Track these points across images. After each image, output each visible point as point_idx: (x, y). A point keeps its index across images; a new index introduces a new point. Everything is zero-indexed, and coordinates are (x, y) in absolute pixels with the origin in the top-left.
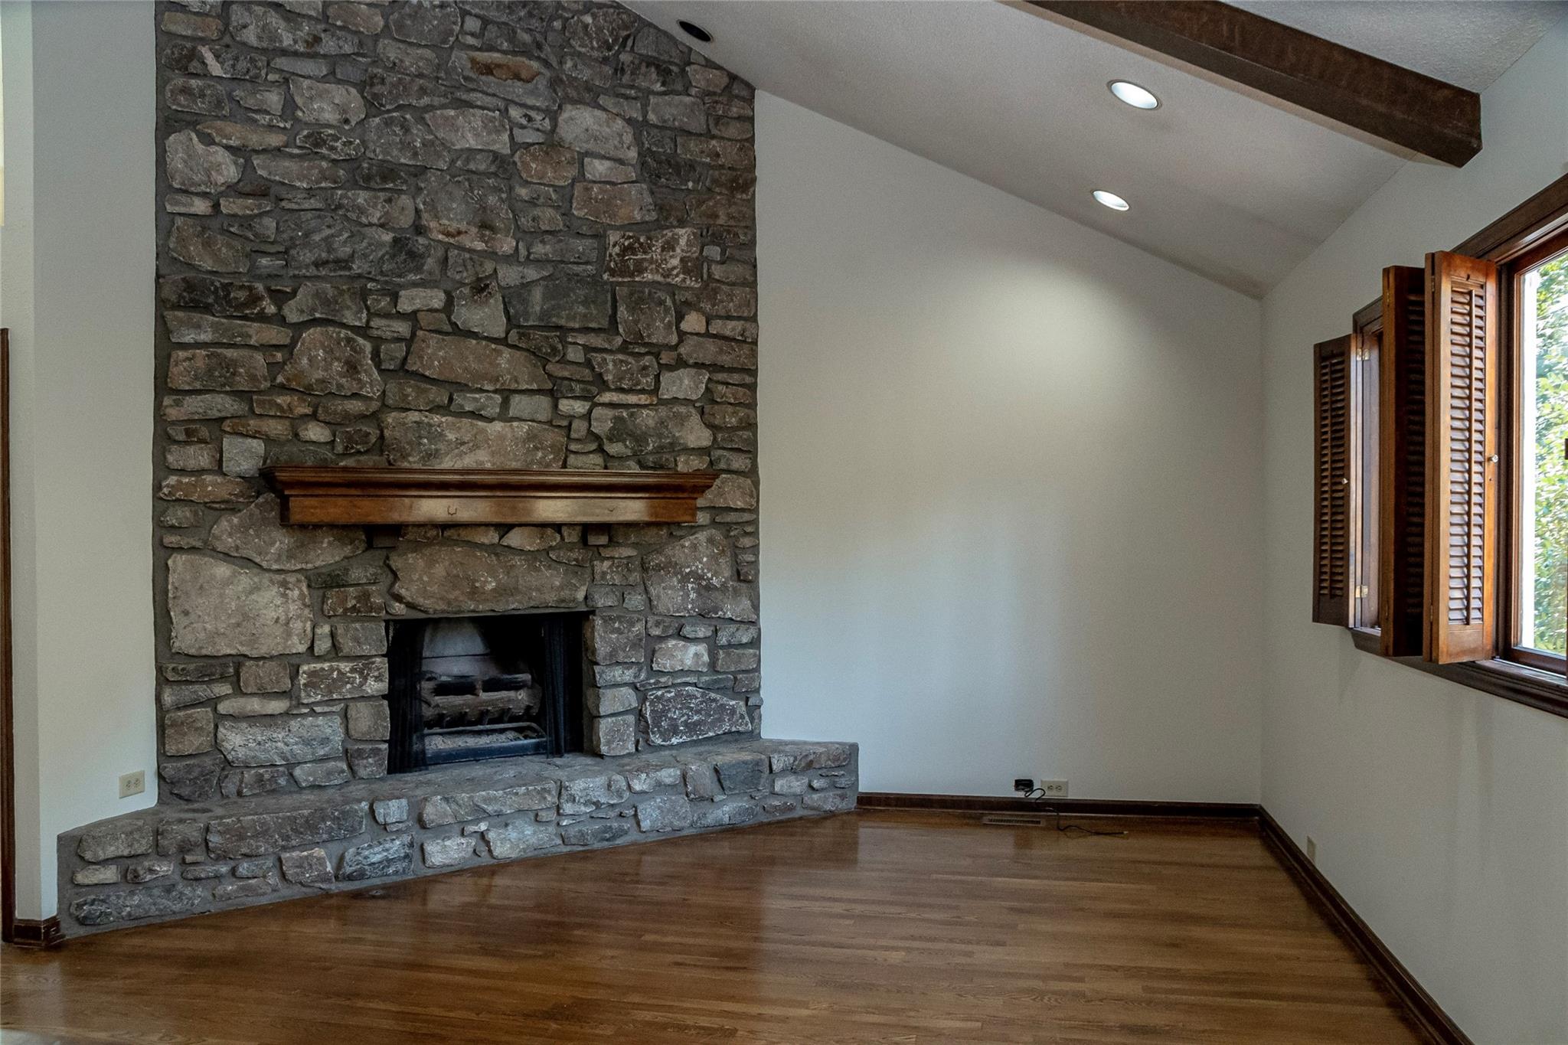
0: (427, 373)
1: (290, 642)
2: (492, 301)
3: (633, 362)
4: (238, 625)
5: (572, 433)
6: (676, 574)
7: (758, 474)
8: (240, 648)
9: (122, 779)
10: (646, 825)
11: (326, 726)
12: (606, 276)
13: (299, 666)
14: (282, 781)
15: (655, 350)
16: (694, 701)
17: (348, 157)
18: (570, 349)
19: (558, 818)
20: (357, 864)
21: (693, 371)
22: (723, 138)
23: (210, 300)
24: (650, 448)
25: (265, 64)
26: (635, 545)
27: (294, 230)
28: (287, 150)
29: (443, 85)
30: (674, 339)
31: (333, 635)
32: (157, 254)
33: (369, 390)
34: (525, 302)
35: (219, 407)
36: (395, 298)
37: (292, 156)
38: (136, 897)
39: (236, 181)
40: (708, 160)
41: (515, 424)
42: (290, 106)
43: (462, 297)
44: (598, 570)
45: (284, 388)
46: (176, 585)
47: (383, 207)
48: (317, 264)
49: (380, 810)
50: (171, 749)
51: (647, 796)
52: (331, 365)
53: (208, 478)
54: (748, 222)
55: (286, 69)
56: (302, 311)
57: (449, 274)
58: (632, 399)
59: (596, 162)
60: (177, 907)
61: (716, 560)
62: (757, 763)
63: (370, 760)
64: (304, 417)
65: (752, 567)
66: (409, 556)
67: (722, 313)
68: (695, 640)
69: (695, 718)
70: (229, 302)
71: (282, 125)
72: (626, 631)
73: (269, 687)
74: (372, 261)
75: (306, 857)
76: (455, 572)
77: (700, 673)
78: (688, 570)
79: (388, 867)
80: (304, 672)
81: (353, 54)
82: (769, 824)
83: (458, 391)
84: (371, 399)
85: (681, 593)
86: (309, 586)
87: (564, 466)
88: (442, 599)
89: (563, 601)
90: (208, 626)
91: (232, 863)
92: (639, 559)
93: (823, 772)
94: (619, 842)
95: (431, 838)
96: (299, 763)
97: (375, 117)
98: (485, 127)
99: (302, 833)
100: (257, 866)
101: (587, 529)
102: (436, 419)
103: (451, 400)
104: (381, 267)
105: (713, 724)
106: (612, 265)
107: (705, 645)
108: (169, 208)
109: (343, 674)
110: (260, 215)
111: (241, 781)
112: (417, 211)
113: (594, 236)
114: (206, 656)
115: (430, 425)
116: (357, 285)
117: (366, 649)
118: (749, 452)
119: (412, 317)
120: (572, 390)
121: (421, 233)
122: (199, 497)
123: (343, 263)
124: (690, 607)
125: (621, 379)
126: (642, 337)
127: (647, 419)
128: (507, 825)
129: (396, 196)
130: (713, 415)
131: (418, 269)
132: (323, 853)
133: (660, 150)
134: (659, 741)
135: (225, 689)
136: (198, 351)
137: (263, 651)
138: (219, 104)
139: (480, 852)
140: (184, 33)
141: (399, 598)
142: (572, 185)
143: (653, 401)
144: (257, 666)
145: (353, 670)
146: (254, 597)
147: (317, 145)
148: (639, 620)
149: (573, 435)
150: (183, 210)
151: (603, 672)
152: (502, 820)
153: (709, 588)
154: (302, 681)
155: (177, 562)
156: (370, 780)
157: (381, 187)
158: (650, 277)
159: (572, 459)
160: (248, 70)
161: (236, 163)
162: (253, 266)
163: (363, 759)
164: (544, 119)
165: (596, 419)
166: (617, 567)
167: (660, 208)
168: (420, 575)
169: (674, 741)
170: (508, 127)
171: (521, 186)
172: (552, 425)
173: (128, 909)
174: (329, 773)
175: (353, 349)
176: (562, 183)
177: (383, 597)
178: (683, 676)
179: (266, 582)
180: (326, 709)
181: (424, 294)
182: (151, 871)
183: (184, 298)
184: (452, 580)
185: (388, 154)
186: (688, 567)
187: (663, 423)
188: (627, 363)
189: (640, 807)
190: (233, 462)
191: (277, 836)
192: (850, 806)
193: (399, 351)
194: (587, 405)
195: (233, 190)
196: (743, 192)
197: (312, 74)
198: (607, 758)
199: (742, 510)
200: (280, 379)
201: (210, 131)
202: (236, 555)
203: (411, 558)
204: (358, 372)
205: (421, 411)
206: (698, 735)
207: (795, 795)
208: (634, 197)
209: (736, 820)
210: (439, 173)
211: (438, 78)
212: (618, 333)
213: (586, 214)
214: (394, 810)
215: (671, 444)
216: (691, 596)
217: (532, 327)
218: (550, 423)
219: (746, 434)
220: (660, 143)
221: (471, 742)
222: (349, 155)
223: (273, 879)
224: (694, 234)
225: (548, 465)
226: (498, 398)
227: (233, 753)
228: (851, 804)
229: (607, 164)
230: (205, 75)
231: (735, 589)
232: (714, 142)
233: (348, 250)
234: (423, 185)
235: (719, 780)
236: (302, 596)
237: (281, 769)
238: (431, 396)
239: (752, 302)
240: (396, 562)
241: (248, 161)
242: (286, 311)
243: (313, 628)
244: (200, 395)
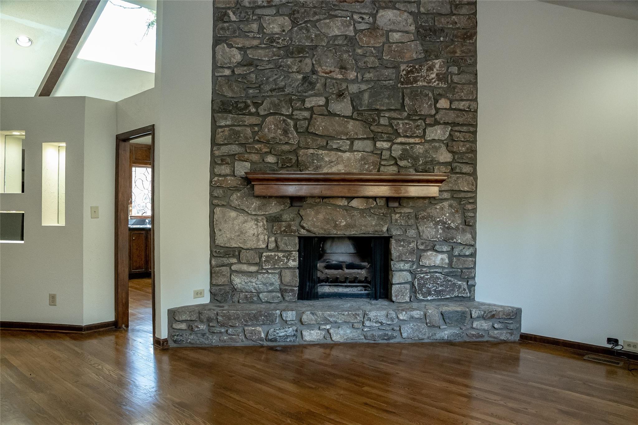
0: (317, 133)
1: (259, 244)
2: (345, 100)
3: (412, 123)
4: (239, 236)
5: (382, 156)
6: (432, 221)
7: (477, 175)
8: (240, 245)
9: (194, 291)
10: (405, 335)
11: (272, 278)
12: (399, 85)
13: (262, 253)
14: (255, 299)
15: (424, 117)
16: (439, 280)
17: (284, 46)
18: (381, 119)
19: (363, 327)
20: (274, 336)
21: (442, 126)
22: (459, 15)
23: (231, 108)
24: (421, 162)
25: (252, 12)
26: (412, 207)
27: (262, 77)
28: (260, 46)
29: (324, 10)
30: (433, 112)
31: (276, 241)
32: (212, 92)
33: (292, 141)
34: (361, 99)
35: (233, 150)
36: (303, 102)
37: (262, 48)
38: (192, 336)
39: (240, 61)
40: (451, 26)
41: (356, 153)
42: (261, 28)
43: (332, 99)
44: (393, 218)
45: (259, 142)
46: (217, 219)
47: (298, 64)
48: (271, 90)
49: (284, 315)
50: (214, 282)
51: (406, 322)
52: (277, 131)
53: (229, 178)
54: (474, 54)
55: (260, 14)
56: (265, 110)
57: (327, 90)
58: (412, 140)
59: (394, 34)
60: (207, 342)
61: (454, 216)
62: (464, 313)
63: (290, 294)
64: (266, 152)
65: (473, 218)
66: (308, 210)
67: (458, 98)
68: (442, 252)
69: (440, 288)
70: (238, 109)
71: (258, 36)
72: (407, 246)
73: (251, 261)
74: (293, 87)
75: (254, 330)
76: (328, 217)
77: (443, 268)
78: (438, 219)
79: (287, 338)
80: (264, 256)
81: (286, 3)
82: (469, 342)
83: (330, 140)
84: (293, 144)
85: (435, 230)
86: (267, 221)
87: (379, 171)
88: (322, 228)
89: (376, 231)
90: (228, 236)
91: (227, 329)
92: (414, 214)
93: (501, 320)
94: (392, 341)
95: (305, 329)
96: (262, 292)
97: (295, 27)
98: (342, 25)
99: (252, 320)
100: (235, 331)
101: (388, 199)
102: (320, 152)
103: (327, 143)
104: (298, 89)
105: (449, 292)
106: (402, 80)
107: (447, 254)
108: (216, 74)
109: (279, 257)
110: (250, 73)
111: (239, 296)
112: (313, 64)
113: (393, 68)
114: (227, 247)
115: (317, 154)
116: (287, 98)
117: (289, 248)
118: (472, 164)
119: (311, 109)
120: (383, 138)
121: (314, 74)
122: (225, 186)
123: (282, 89)
124: (439, 236)
125: (406, 132)
126: (417, 112)
127: (419, 149)
128: (339, 327)
129: (304, 59)
130: (452, 147)
131: (313, 89)
132: (260, 329)
133: (426, 24)
134: (422, 298)
135: (234, 260)
136: (226, 128)
137: (248, 246)
138: (234, 32)
139: (327, 337)
140: (223, 7)
141: (303, 228)
142: (383, 46)
143: (422, 141)
144: (247, 252)
145: (284, 256)
146: (245, 225)
147: (272, 42)
148: (413, 241)
149: (383, 158)
150: (221, 74)
151: (395, 264)
152: (337, 325)
153: (449, 228)
154: (264, 260)
155: (218, 210)
156: (289, 302)
157: (297, 56)
158: (421, 84)
159: (382, 168)
160: (245, 17)
161: (240, 54)
162: (247, 93)
163: (287, 293)
164: (369, 18)
165: (394, 150)
166: (403, 217)
167: (426, 51)
168: (312, 218)
169: (429, 298)
170: (352, 23)
171: (359, 48)
172: (373, 153)
173: (190, 340)
174: (273, 298)
175: (286, 124)
176: (378, 45)
177: (297, 227)
178: (435, 269)
179: (249, 219)
180: (273, 271)
181: (316, 99)
182: (197, 327)
183: (221, 108)
184: (326, 221)
185: (301, 42)
186: (439, 218)
187: (427, 151)
188: (409, 124)
189: (402, 327)
190: (238, 171)
191: (243, 320)
192: (515, 339)
193: (305, 124)
194: (389, 144)
195: (240, 64)
196: (470, 39)
197: (270, 14)
198: (396, 303)
199: (468, 192)
200: (257, 138)
201: (231, 43)
202: (239, 208)
203: (308, 211)
204: (288, 134)
205: (314, 149)
206: (441, 296)
207: (484, 330)
208: (413, 48)
209: (452, 338)
210: (322, 47)
211: (322, 7)
212: (405, 111)
213: (390, 58)
214: (290, 315)
215: (432, 161)
216: (440, 232)
217: (364, 110)
218: (372, 152)
219: (470, 155)
220: (427, 21)
221: (341, 290)
222: (284, 44)
223: (242, 337)
224: (443, 62)
225: (371, 171)
226: (348, 142)
227: (236, 286)
228: (517, 338)
229: (400, 34)
230: (230, 21)
231: (463, 229)
232: (454, 17)
233: (283, 83)
234: (315, 53)
235: (443, 319)
236: (264, 225)
237: (254, 294)
238: (318, 142)
239: (475, 92)
240: (302, 212)
241: (245, 52)
242: (259, 110)
243: (268, 239)
244: (227, 145)
